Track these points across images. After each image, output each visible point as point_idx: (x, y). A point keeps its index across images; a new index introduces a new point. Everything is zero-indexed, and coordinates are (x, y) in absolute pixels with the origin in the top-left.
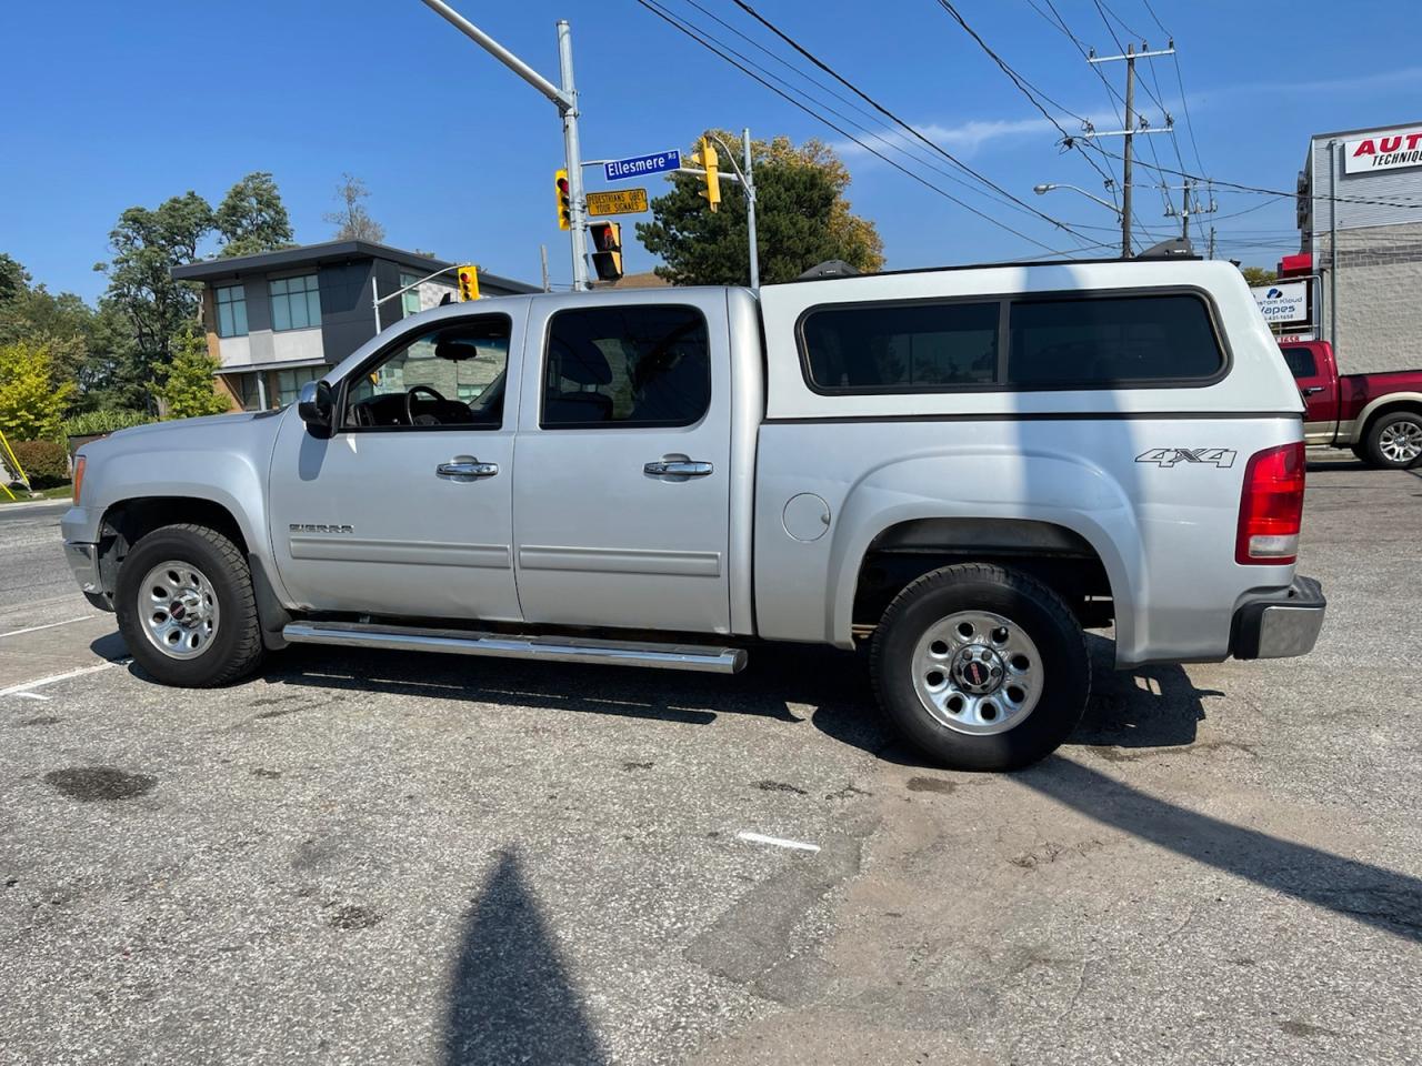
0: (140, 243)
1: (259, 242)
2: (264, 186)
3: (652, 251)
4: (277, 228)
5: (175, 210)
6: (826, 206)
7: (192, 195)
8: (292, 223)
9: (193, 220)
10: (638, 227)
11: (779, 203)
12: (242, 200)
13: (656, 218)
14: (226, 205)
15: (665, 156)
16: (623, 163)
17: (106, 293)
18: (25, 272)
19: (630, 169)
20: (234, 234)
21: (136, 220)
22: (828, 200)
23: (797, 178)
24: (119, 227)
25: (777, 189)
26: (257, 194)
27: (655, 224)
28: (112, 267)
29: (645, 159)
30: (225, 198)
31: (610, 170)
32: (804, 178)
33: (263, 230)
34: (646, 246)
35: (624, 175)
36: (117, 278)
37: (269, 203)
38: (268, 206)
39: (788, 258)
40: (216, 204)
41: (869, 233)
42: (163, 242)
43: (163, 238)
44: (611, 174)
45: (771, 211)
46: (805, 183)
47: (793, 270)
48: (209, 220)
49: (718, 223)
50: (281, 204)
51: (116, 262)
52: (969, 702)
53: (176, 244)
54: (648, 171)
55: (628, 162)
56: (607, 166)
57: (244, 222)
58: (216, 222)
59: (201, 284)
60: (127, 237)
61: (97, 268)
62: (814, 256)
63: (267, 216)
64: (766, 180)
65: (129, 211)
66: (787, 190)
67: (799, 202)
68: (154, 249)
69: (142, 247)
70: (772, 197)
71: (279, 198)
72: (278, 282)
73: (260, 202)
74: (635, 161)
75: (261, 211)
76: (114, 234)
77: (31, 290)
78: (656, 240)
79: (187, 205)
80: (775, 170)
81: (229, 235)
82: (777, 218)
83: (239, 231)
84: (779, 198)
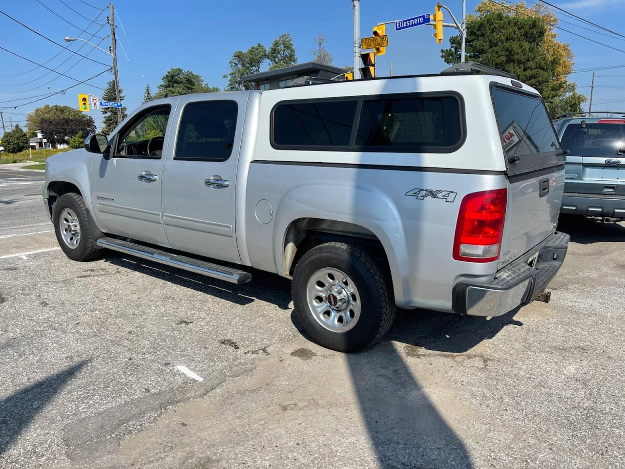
0: (240, 66)
1: (284, 64)
2: (287, 40)
3: (448, 63)
4: (291, 58)
5: (253, 52)
6: (540, 36)
7: (259, 45)
8: (297, 55)
9: (259, 56)
10: (442, 51)
11: (514, 36)
12: (278, 46)
13: (452, 47)
14: (272, 48)
15: (423, 17)
16: (404, 21)
17: (226, 87)
18: (201, 79)
19: (407, 24)
20: (275, 61)
21: (239, 56)
22: (542, 34)
23: (526, 23)
24: (233, 59)
25: (514, 29)
26: (284, 43)
27: (450, 49)
28: (229, 76)
29: (414, 19)
30: (271, 46)
31: (398, 25)
32: (529, 23)
33: (285, 59)
34: (445, 61)
35: (404, 28)
36: (231, 81)
37: (288, 47)
38: (288, 49)
39: (516, 64)
40: (268, 48)
41: (565, 49)
42: (248, 65)
43: (248, 64)
44: (398, 27)
45: (509, 40)
46: (530, 25)
47: (518, 71)
48: (265, 55)
49: (482, 47)
50: (293, 47)
51: (230, 74)
52: (333, 314)
53: (253, 66)
54: (415, 25)
55: (406, 21)
56: (396, 23)
57: (279, 56)
58: (268, 56)
59: (253, 83)
60: (235, 63)
61: (224, 77)
62: (531, 62)
63: (288, 53)
64: (509, 24)
65: (236, 53)
66: (519, 29)
67: (526, 35)
68: (244, 68)
69: (241, 68)
70: (511, 33)
71: (292, 45)
72: (283, 82)
73: (285, 47)
74: (409, 20)
75: (284, 50)
76: (231, 62)
77: (203, 86)
78: (451, 57)
79: (257, 49)
80: (514, 19)
81: (273, 61)
82: (512, 44)
83: (277, 60)
84: (515, 33)
